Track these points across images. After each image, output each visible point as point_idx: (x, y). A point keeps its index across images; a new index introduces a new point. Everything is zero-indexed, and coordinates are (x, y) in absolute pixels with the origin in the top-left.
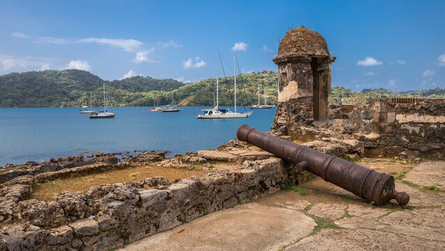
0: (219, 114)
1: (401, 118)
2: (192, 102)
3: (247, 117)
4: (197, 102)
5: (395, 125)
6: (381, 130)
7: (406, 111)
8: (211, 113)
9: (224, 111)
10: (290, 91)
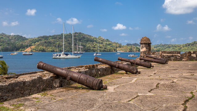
0: (65, 56)
1: (164, 54)
2: (34, 49)
3: (79, 58)
4: (37, 49)
5: (163, 55)
6: (161, 56)
7: (165, 53)
8: (60, 55)
9: (67, 55)
10: (144, 49)
